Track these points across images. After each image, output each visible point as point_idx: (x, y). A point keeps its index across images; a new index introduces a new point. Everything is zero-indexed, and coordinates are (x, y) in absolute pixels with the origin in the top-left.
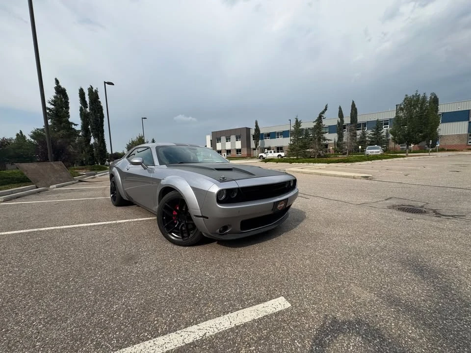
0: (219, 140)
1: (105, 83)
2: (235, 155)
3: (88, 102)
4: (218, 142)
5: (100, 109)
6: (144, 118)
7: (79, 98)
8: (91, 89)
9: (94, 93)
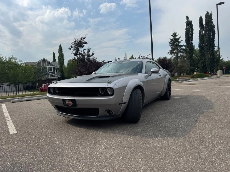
1: (217, 4)
8: (207, 15)
9: (209, 17)
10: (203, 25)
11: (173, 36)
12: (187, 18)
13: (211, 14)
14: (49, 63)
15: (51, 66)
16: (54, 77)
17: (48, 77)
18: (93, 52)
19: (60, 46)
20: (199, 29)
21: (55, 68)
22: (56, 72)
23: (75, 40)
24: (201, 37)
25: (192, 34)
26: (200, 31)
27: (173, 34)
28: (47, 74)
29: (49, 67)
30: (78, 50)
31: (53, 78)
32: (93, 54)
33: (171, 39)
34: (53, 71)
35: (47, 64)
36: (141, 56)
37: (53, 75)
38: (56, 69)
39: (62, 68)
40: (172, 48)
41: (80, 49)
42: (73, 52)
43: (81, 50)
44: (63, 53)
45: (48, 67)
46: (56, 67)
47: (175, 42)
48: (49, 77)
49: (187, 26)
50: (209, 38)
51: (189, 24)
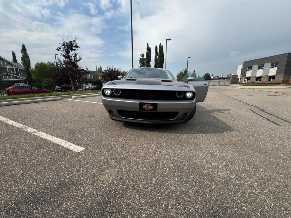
0: (250, 68)
1: (167, 40)
2: (267, 81)
3: (158, 53)
4: (248, 70)
5: (163, 55)
6: (189, 57)
7: (155, 51)
8: (160, 46)
9: (161, 47)
10: (157, 52)
11: (142, 56)
12: (148, 45)
13: (162, 46)
14: (9, 63)
15: (13, 66)
16: (19, 78)
17: (9, 78)
18: (80, 57)
19: (23, 46)
20: (155, 55)
21: (18, 69)
22: (20, 73)
23: (64, 42)
24: (156, 60)
25: (150, 57)
26: (155, 56)
27: (142, 55)
28: (7, 75)
29: (10, 67)
30: (68, 52)
31: (16, 79)
32: (80, 59)
33: (140, 58)
34: (15, 72)
35: (5, 64)
36: (113, 68)
37: (16, 77)
38: (20, 71)
39: (28, 70)
40: (141, 65)
41: (70, 52)
42: (62, 54)
43: (72, 53)
44: (28, 54)
45: (7, 67)
46: (20, 69)
47: (143, 61)
48: (11, 79)
49: (147, 51)
50: (161, 62)
51: (149, 49)
